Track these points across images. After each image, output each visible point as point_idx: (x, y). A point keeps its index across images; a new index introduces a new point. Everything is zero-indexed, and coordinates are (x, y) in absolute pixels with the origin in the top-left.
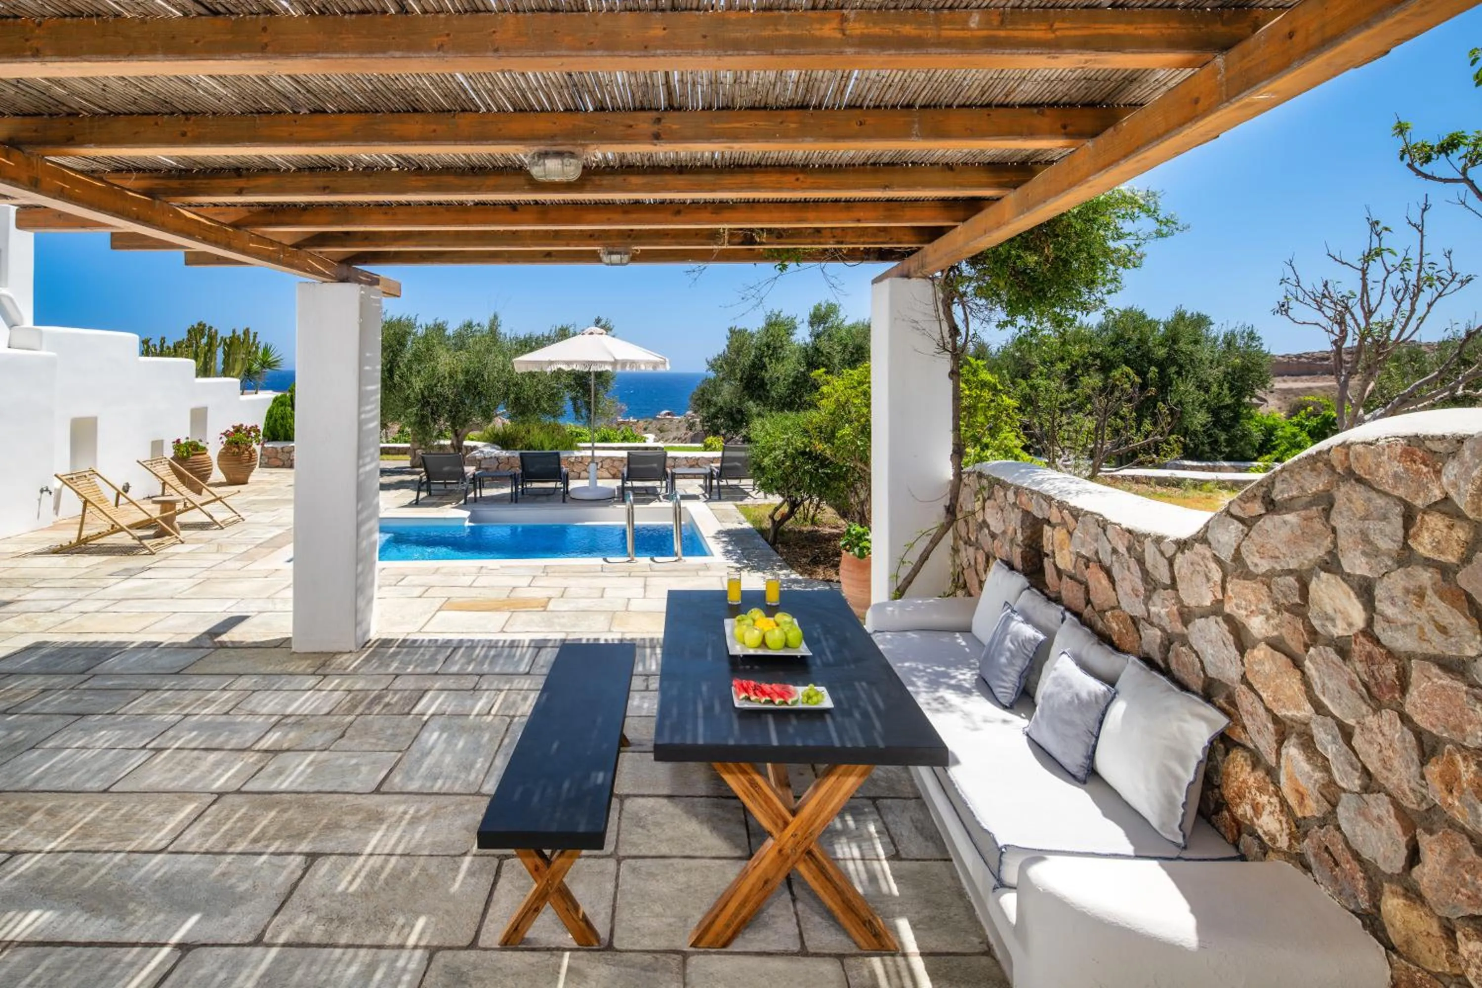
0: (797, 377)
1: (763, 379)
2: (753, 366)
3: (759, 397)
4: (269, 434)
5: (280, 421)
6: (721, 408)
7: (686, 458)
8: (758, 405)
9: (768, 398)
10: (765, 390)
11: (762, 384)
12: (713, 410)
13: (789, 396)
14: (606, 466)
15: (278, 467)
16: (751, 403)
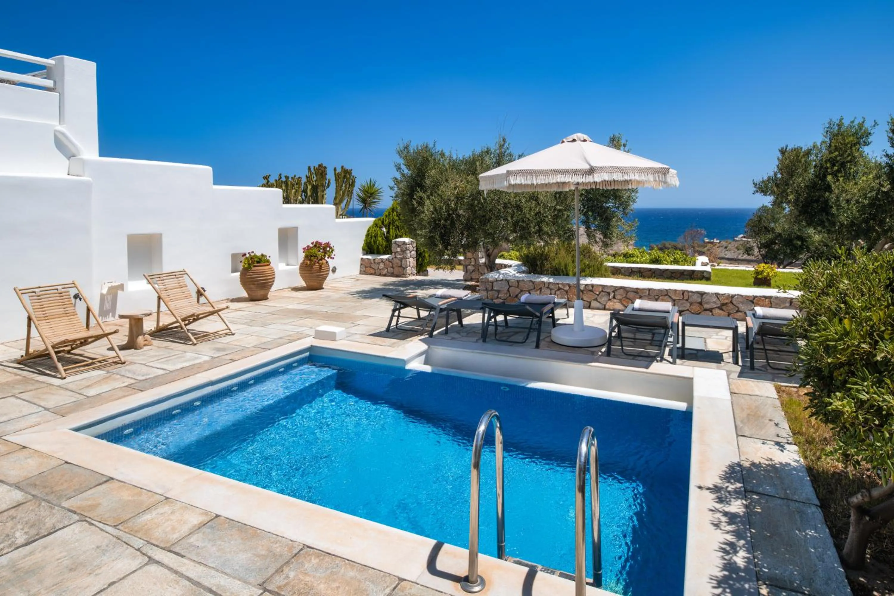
0: (876, 198)
1: (827, 201)
2: (812, 187)
3: (821, 223)
4: (366, 248)
5: (373, 238)
6: (780, 235)
7: (717, 294)
8: (820, 232)
9: (834, 224)
10: (827, 214)
11: (826, 208)
12: (770, 236)
13: (866, 221)
14: (619, 297)
15: (371, 274)
16: (811, 231)
